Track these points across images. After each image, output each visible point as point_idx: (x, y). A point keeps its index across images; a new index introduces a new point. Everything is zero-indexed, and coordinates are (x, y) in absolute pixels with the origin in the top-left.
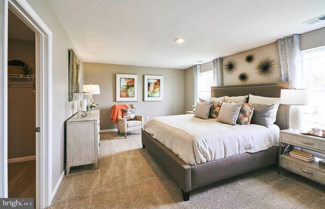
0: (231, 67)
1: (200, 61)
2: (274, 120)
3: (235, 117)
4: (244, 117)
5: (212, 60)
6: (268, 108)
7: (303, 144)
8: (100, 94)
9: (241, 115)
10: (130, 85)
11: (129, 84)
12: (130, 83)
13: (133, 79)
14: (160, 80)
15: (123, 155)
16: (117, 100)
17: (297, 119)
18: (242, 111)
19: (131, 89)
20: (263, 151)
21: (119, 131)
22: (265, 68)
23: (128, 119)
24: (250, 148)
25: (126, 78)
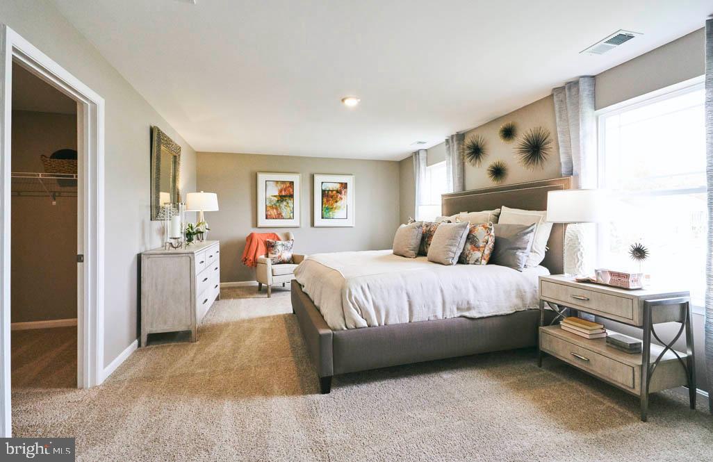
0: (477, 151)
1: (420, 142)
3: (454, 249)
4: (474, 250)
5: (443, 140)
6: (523, 231)
7: (574, 301)
8: (218, 210)
9: (469, 246)
10: (286, 195)
11: (283, 193)
12: (285, 191)
13: (292, 183)
14: (346, 183)
16: (260, 224)
17: (576, 252)
18: (471, 238)
19: (288, 203)
21: (260, 284)
22: (535, 149)
23: (276, 260)
24: (469, 309)
25: (277, 182)
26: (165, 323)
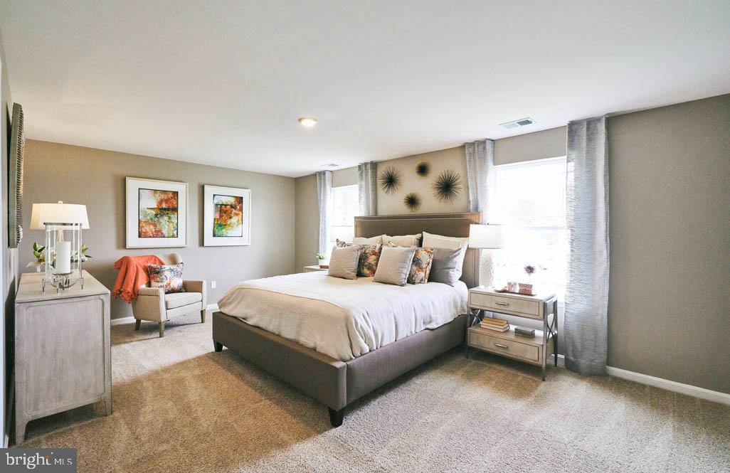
0: (391, 181)
1: (333, 165)
2: (460, 274)
3: (405, 271)
4: (419, 271)
5: (357, 164)
6: (452, 254)
7: (497, 307)
8: (88, 227)
9: (415, 268)
10: (168, 207)
11: (164, 206)
12: (166, 203)
13: (176, 194)
14: (242, 198)
15: (169, 372)
16: (129, 245)
17: (490, 270)
18: (416, 262)
19: (170, 218)
20: (448, 323)
21: (138, 321)
22: (446, 187)
23: (166, 289)
24: (430, 322)
25: (155, 191)
26: (61, 399)
